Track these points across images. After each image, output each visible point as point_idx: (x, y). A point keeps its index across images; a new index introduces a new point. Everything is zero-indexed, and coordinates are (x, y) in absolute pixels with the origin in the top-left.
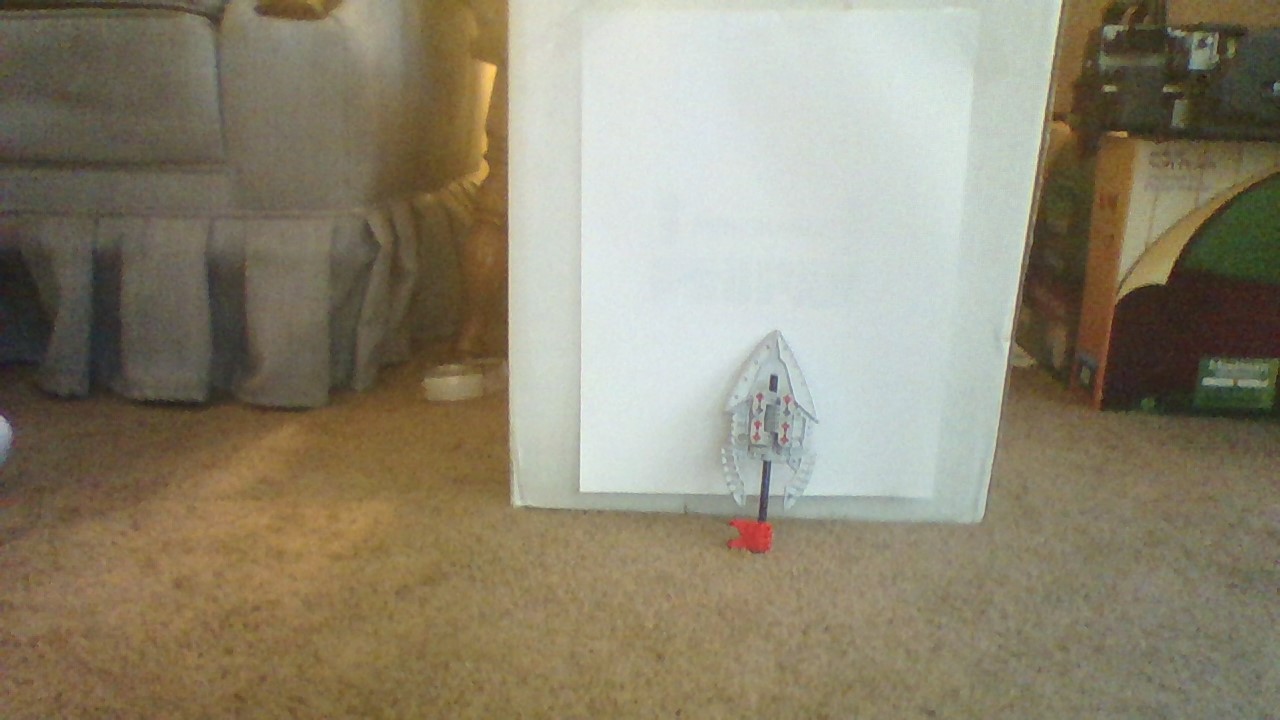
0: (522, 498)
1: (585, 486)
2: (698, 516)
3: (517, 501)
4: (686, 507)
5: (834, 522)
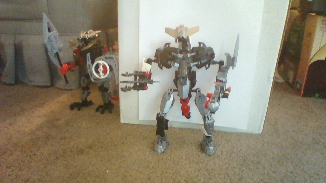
2: (174, 128)
3: (122, 121)
4: (171, 125)
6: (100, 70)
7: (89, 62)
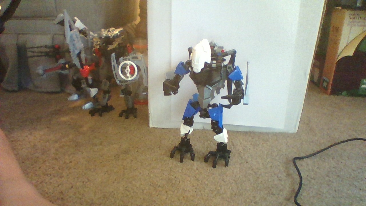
2: (207, 130)
6: (127, 71)
7: (114, 63)
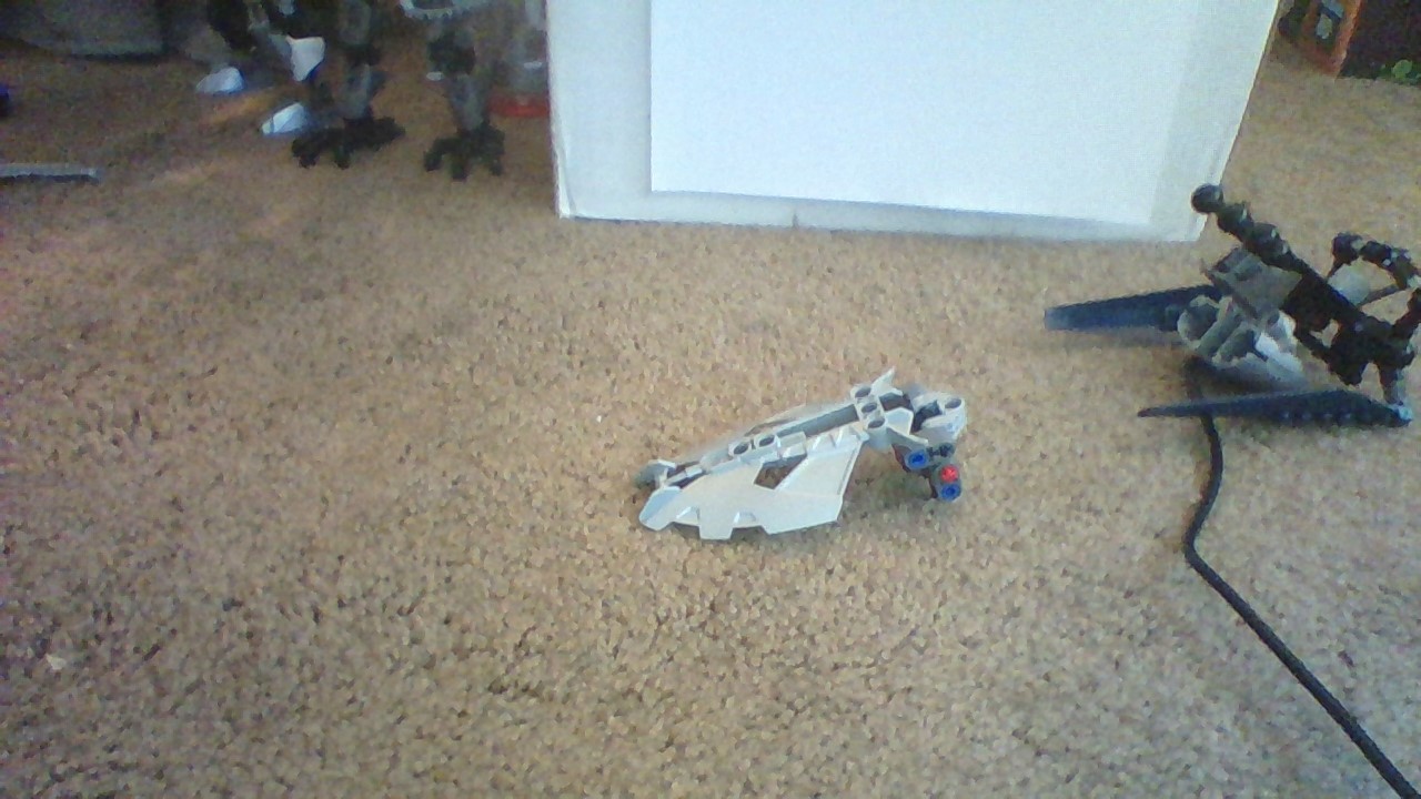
0: (572, 205)
1: (658, 184)
2: (811, 230)
3: (565, 210)
4: (795, 219)
5: (998, 241)
